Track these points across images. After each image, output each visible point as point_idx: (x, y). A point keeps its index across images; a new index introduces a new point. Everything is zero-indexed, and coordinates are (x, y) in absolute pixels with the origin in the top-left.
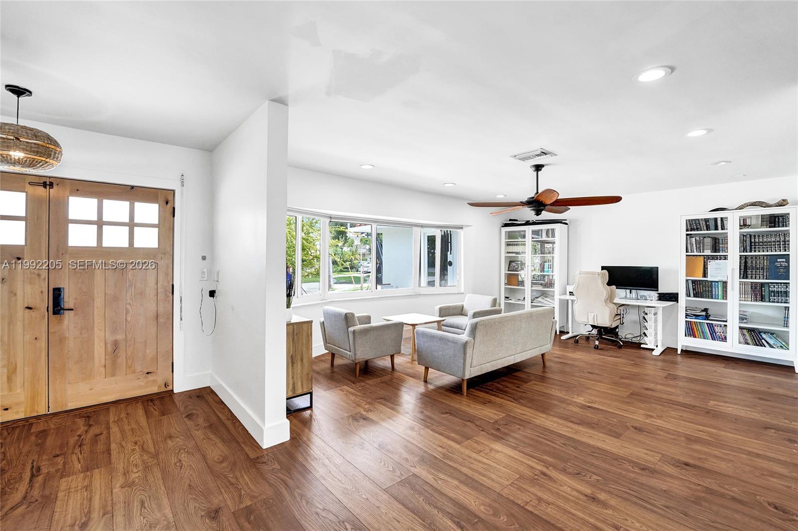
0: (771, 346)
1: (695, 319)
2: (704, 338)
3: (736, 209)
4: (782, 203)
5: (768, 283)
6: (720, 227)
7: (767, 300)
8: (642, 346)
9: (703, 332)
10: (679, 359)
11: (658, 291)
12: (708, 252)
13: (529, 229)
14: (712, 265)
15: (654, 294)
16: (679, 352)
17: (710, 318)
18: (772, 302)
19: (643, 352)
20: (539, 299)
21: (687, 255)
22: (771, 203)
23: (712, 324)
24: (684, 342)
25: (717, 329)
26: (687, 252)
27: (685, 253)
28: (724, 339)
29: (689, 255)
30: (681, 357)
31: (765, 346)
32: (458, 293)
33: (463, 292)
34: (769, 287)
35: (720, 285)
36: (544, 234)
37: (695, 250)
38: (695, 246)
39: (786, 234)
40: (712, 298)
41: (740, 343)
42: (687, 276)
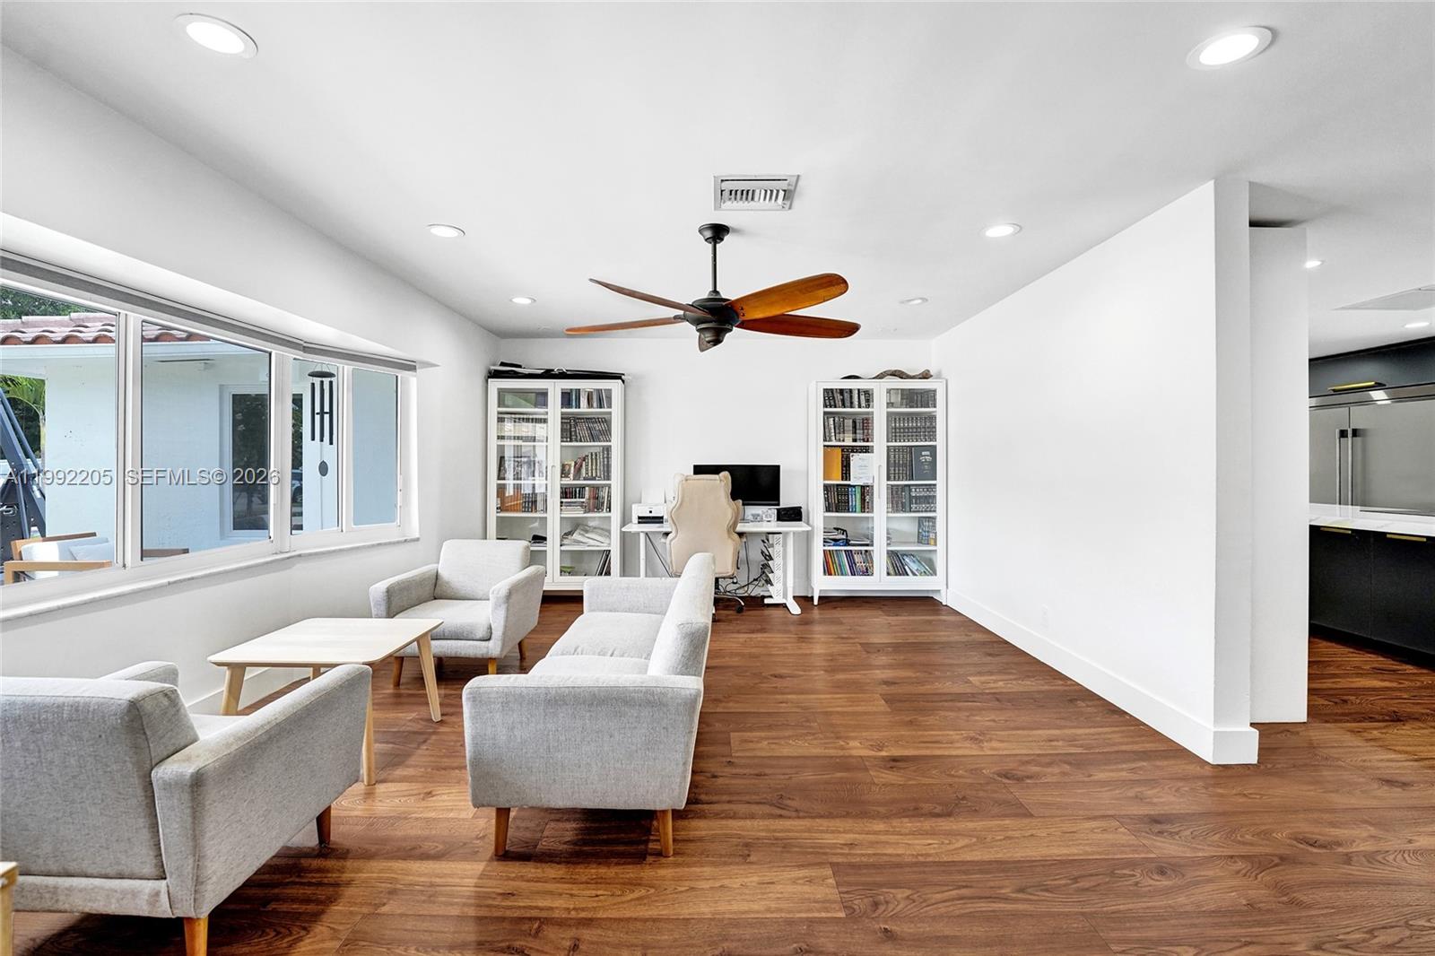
0: (914, 574)
1: (834, 545)
2: (842, 574)
3: (874, 378)
4: (926, 376)
5: (909, 486)
6: (856, 403)
7: (908, 509)
8: (767, 601)
9: (840, 565)
10: (816, 614)
11: (778, 505)
12: (849, 442)
13: (555, 388)
14: (856, 459)
15: (771, 511)
16: (816, 602)
17: (852, 542)
18: (914, 512)
19: (768, 612)
20: (576, 536)
21: (825, 446)
22: (912, 374)
23: (851, 551)
24: (823, 584)
25: (857, 558)
26: (825, 440)
27: (821, 443)
28: (867, 572)
29: (828, 446)
30: (819, 609)
31: (908, 575)
32: (406, 541)
33: (417, 535)
34: (910, 491)
35: (858, 490)
36: (584, 401)
37: (833, 438)
38: (833, 431)
39: (932, 418)
40: (848, 511)
41: (888, 574)
42: (825, 479)
